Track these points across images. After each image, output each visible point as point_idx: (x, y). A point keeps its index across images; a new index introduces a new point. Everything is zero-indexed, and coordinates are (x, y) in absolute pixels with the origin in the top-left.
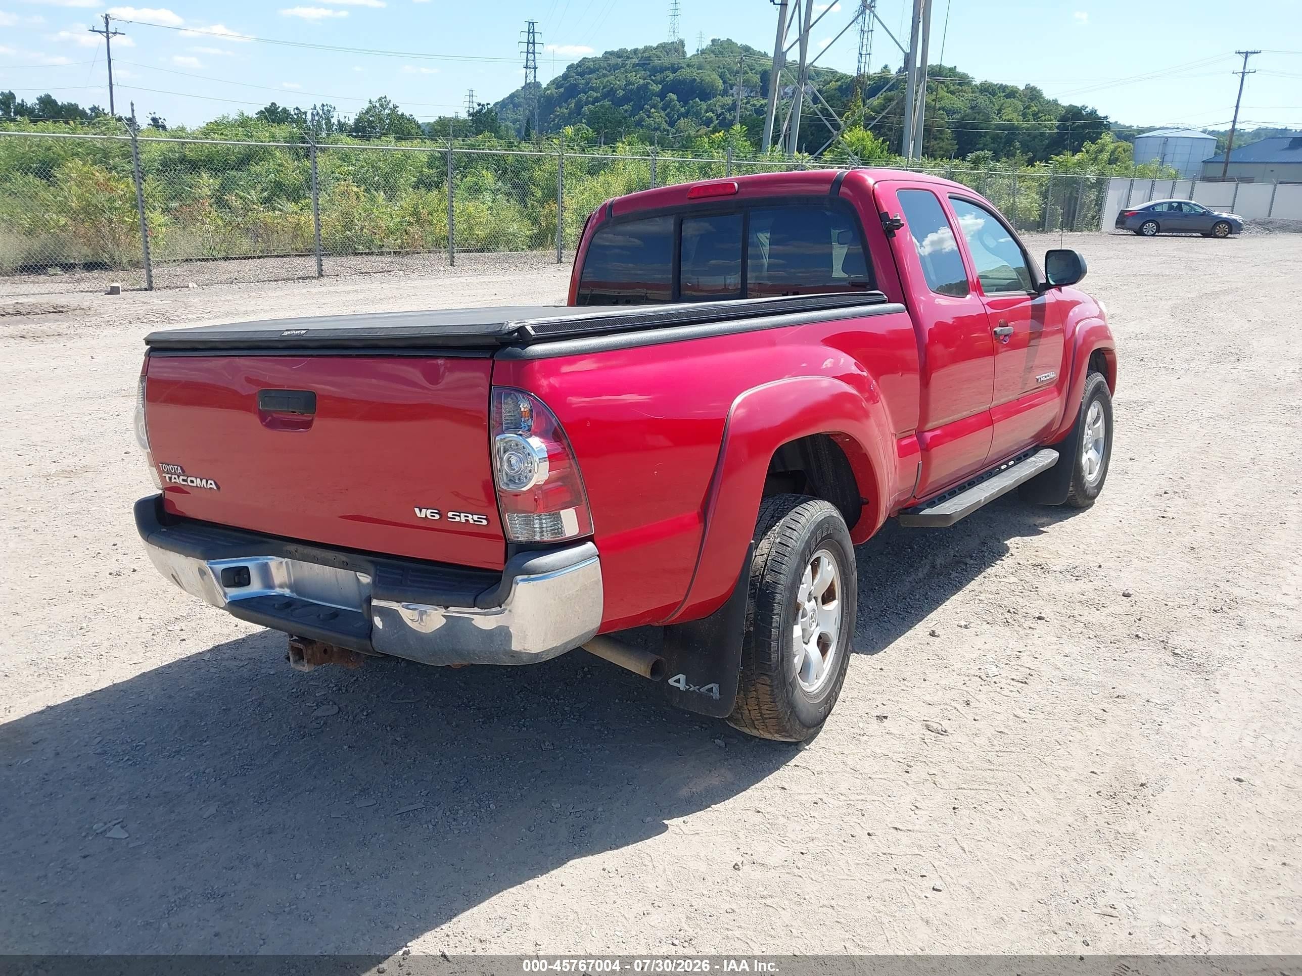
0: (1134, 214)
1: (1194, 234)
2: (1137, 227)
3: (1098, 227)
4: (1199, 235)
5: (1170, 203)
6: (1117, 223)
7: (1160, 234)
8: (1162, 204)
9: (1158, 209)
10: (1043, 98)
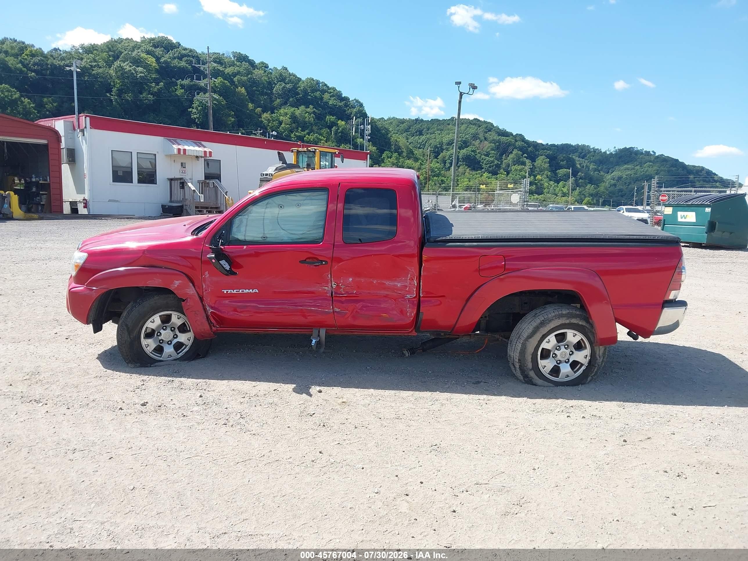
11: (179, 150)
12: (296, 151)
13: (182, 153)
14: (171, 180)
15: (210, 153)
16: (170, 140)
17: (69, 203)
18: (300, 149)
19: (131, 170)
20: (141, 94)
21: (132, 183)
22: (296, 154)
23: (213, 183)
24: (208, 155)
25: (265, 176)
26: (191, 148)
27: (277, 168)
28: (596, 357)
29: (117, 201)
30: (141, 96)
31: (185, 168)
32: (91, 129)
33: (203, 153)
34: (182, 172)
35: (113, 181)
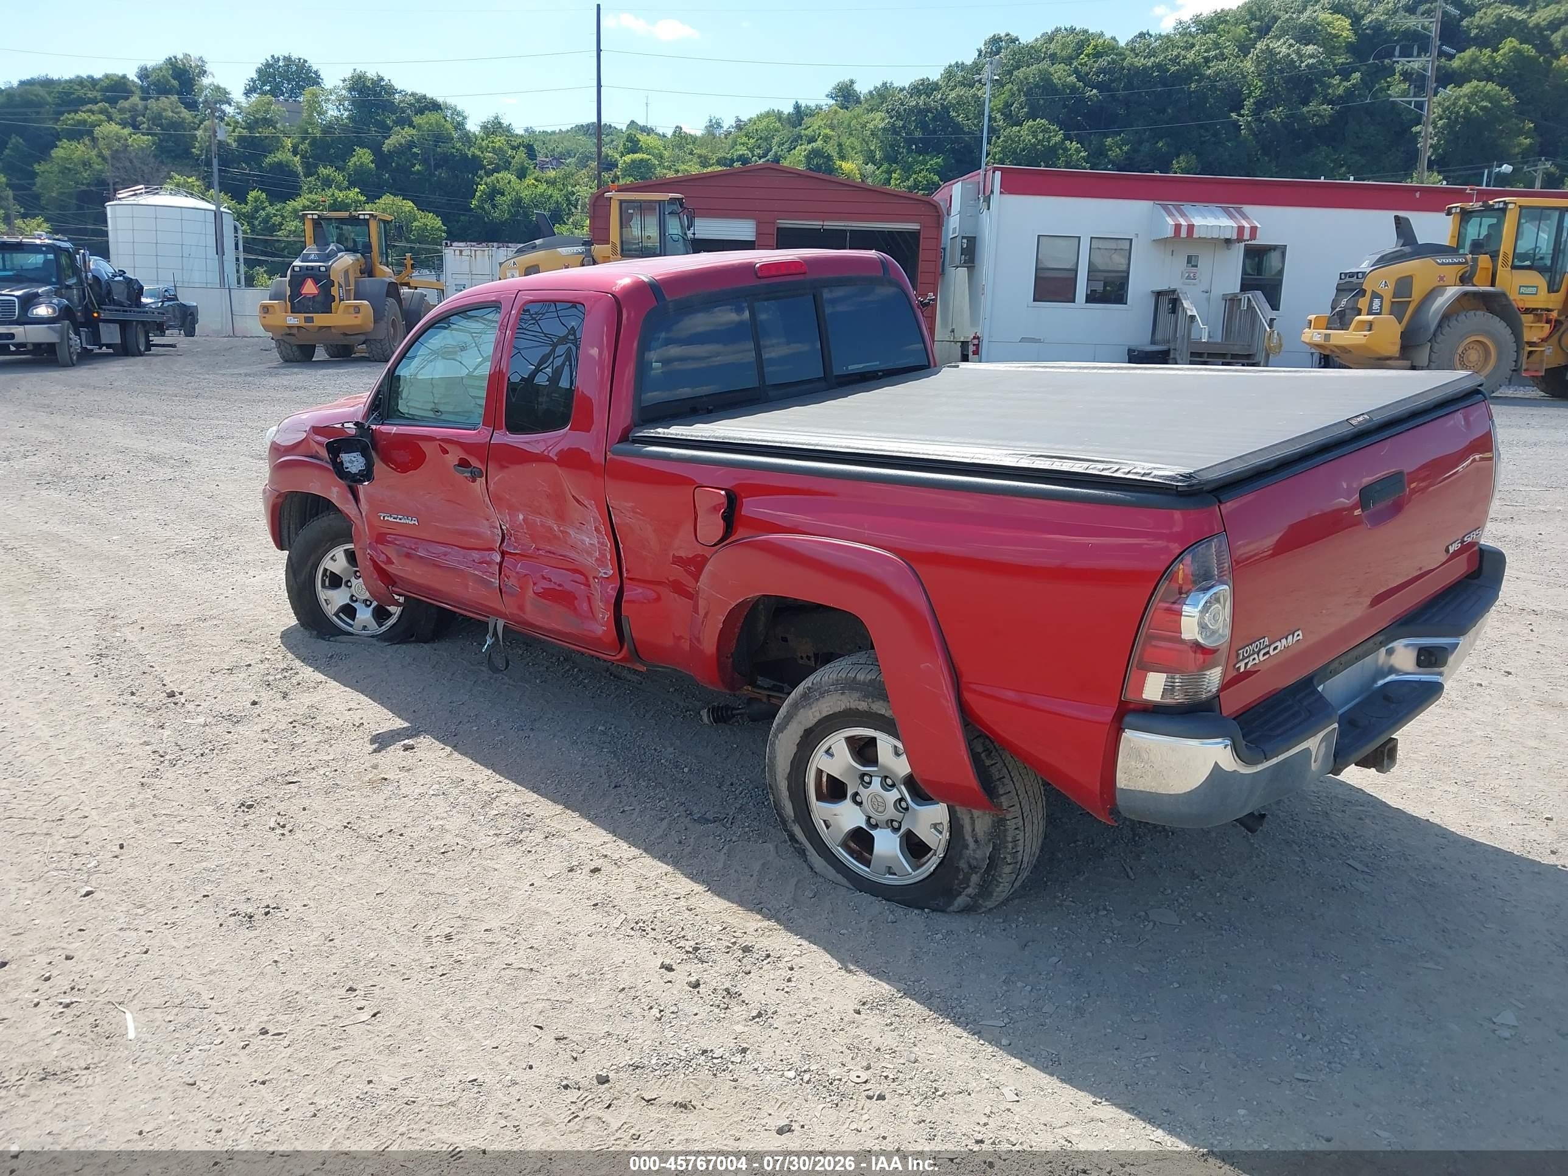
11: (1178, 227)
12: (1458, 210)
13: (1184, 234)
14: (1159, 294)
15: (1254, 230)
16: (1165, 208)
17: (960, 344)
18: (1469, 206)
19: (1073, 276)
20: (1305, 102)
21: (1074, 302)
22: (1458, 218)
23: (1249, 299)
24: (1247, 236)
25: (1348, 279)
26: (1211, 221)
27: (1383, 257)
28: (963, 838)
29: (1038, 341)
30: (1305, 109)
31: (1196, 266)
32: (1002, 195)
33: (1236, 230)
34: (1188, 278)
35: (1034, 300)
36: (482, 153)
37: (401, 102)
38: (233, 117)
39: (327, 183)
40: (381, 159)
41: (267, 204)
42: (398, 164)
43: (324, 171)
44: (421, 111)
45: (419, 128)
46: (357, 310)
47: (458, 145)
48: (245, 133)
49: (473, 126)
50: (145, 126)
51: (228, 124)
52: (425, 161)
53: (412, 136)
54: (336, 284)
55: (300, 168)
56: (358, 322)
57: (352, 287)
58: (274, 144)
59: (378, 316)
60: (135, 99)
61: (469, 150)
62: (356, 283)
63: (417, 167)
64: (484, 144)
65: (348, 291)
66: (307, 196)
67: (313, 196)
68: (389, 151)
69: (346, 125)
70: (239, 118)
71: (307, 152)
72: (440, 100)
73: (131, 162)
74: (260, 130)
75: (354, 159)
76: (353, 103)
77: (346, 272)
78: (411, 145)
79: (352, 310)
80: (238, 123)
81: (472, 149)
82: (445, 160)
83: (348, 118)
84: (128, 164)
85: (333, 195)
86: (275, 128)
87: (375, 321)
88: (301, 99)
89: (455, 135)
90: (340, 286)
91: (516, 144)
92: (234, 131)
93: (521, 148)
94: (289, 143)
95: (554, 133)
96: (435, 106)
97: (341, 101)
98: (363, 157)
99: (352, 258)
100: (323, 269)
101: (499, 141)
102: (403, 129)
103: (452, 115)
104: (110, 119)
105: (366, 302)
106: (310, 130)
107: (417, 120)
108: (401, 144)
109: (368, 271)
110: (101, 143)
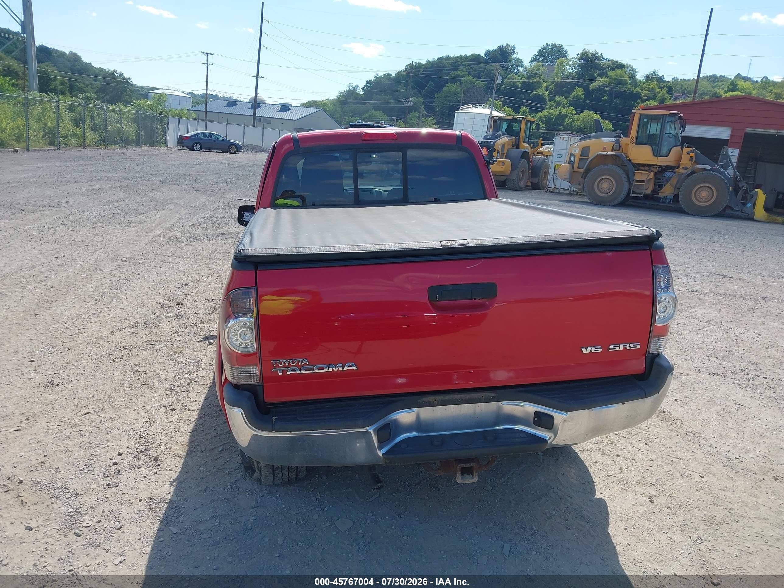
0: (187, 138)
1: (218, 151)
2: (191, 145)
3: (165, 144)
4: (221, 151)
5: (204, 133)
6: (178, 143)
7: (203, 150)
8: (201, 133)
9: (200, 136)
10: (82, 61)
36: (642, 90)
37: (604, 64)
38: (522, 73)
39: (558, 104)
40: (588, 93)
41: (528, 114)
42: (596, 96)
43: (558, 98)
44: (613, 69)
45: (611, 77)
46: (503, 163)
47: (630, 86)
48: (526, 80)
49: (640, 77)
50: (483, 77)
51: (519, 76)
52: (610, 94)
53: (606, 81)
54: (496, 151)
55: (547, 97)
56: (502, 170)
57: (505, 153)
58: (538, 85)
59: (514, 167)
60: (482, 65)
61: (635, 89)
62: (508, 151)
63: (605, 98)
64: (644, 86)
65: (502, 155)
66: (548, 110)
67: (551, 111)
68: (592, 89)
69: (574, 76)
70: (525, 73)
71: (552, 89)
72: (625, 63)
73: (474, 93)
74: (533, 79)
75: (574, 93)
76: (581, 65)
77: (503, 145)
78: (605, 86)
79: (501, 164)
80: (523, 75)
81: (637, 88)
82: (620, 95)
83: (576, 73)
84: (472, 94)
85: (560, 110)
86: (540, 78)
87: (511, 170)
88: (556, 64)
89: (629, 81)
90: (498, 152)
91: (662, 86)
92: (521, 79)
93: (665, 88)
94: (545, 85)
95: (689, 80)
96: (621, 66)
97: (574, 65)
98: (579, 92)
99: (509, 138)
100: (492, 143)
101: (653, 85)
102: (602, 78)
103: (630, 71)
104: (469, 74)
105: (509, 160)
106: (556, 79)
107: (610, 74)
108: (599, 86)
109: (517, 145)
110: (463, 85)
